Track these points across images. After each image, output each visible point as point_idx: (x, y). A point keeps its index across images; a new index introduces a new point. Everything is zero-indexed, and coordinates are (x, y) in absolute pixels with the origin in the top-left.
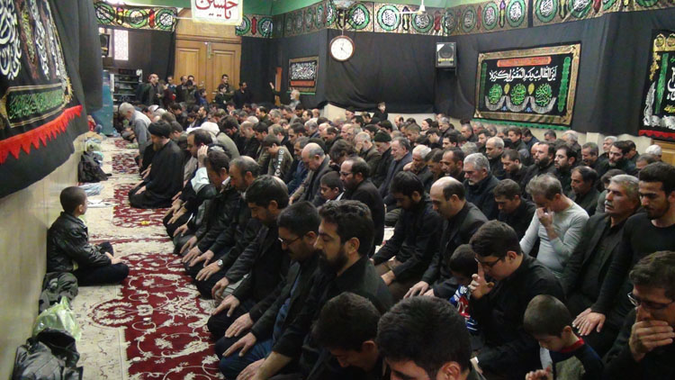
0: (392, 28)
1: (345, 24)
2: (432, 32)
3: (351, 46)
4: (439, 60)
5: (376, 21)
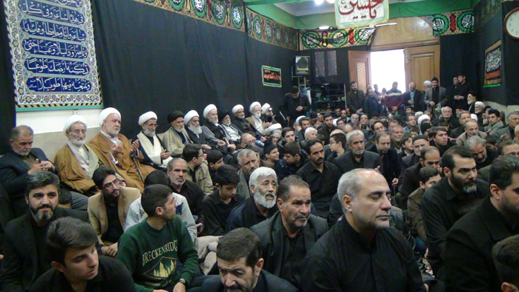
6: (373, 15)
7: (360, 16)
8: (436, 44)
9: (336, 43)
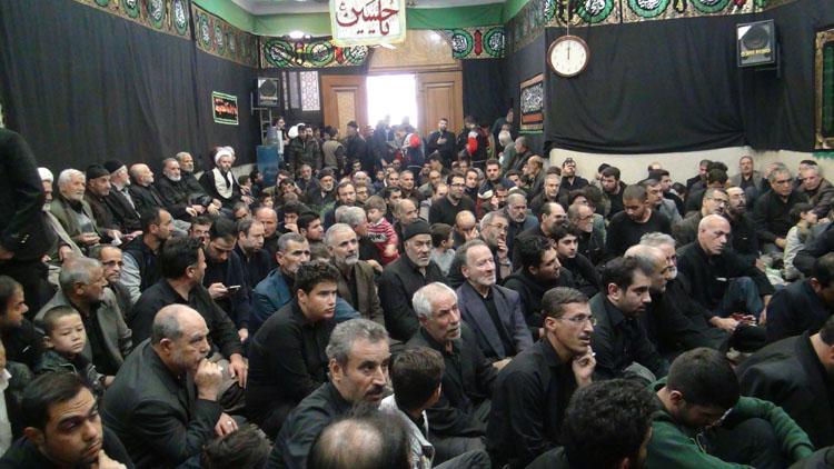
0: (654, 13)
1: (571, 17)
2: (731, 9)
3: (583, 51)
4: (743, 54)
5: (625, 6)
6: (384, 29)
7: (366, 31)
8: (457, 70)
9: (317, 60)
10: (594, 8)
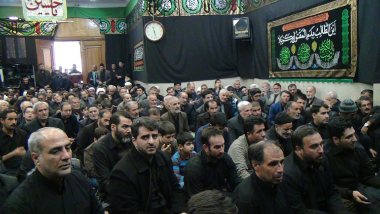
0: (195, 12)
1: (155, 12)
2: (229, 12)
3: (161, 29)
4: (236, 33)
5: (181, 8)
6: (54, 13)
7: (44, 13)
8: (103, 40)
9: (25, 32)
10: (166, 7)
